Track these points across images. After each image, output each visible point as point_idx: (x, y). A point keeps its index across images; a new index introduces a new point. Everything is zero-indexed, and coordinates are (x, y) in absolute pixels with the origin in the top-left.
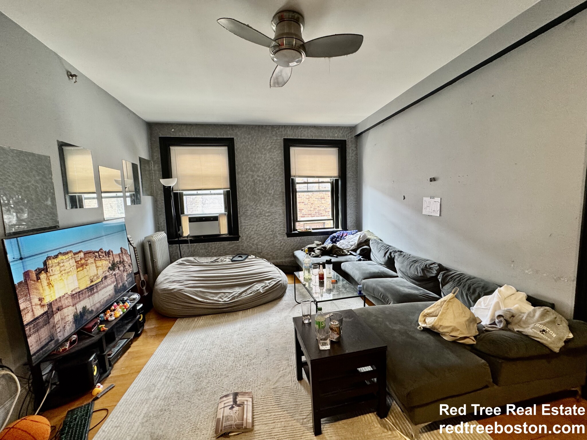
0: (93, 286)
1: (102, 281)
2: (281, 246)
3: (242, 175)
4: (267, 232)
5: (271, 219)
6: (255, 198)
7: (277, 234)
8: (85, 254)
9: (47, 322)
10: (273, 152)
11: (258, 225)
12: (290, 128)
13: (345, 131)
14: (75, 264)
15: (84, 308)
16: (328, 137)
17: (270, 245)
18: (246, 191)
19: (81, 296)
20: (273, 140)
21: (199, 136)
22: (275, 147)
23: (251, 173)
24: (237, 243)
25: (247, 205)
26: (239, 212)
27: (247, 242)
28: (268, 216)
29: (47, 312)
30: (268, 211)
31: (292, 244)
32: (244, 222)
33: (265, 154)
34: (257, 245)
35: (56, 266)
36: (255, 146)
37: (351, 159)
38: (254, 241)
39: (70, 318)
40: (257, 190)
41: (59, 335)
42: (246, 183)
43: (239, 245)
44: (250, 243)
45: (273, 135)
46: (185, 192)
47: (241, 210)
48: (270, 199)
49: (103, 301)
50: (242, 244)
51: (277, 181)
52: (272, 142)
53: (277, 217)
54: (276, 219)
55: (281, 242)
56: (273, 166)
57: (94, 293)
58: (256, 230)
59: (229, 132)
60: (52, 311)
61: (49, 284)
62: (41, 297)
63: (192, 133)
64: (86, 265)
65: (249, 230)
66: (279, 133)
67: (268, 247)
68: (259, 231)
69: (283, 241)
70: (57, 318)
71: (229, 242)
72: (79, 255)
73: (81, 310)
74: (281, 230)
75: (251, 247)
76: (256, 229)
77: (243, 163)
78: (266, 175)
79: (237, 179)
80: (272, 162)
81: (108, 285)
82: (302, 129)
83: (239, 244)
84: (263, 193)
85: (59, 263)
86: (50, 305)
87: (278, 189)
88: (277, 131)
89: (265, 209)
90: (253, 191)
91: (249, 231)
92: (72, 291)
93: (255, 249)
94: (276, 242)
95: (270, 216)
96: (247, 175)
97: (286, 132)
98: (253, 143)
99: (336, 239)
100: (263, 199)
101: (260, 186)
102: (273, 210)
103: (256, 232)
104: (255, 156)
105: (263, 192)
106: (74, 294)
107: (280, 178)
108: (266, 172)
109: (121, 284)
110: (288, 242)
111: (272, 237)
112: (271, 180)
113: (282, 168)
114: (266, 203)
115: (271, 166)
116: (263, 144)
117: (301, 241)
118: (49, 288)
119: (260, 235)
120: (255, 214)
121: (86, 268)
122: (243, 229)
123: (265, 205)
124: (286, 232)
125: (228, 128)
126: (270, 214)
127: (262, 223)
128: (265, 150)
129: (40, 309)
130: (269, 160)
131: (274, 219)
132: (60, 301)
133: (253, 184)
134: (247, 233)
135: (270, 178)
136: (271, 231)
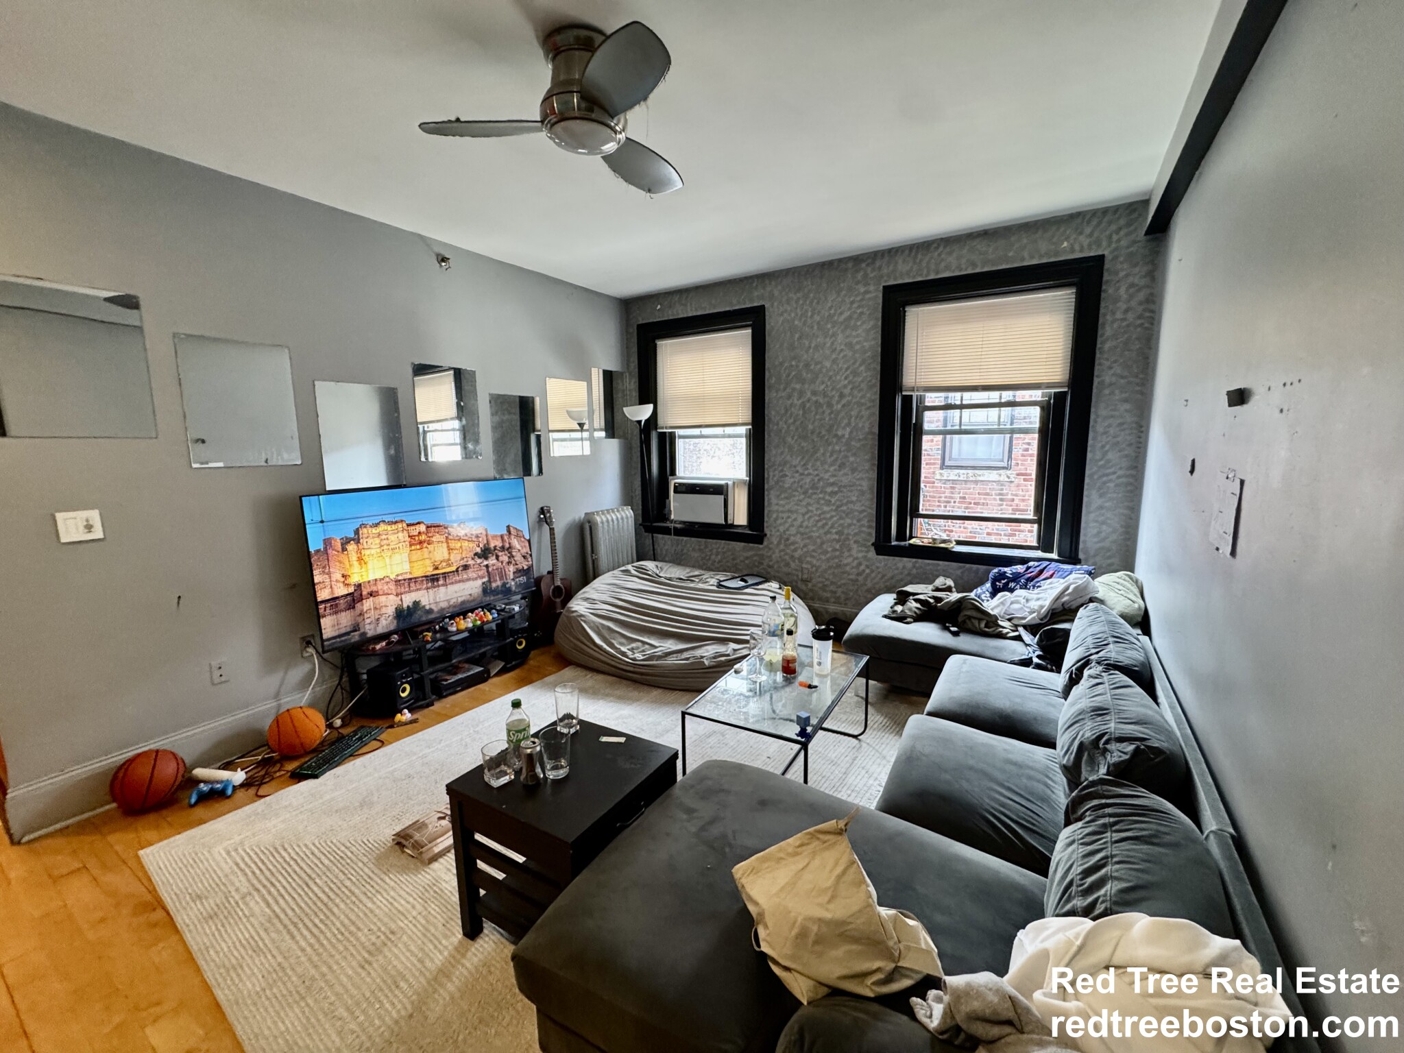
0: (437, 575)
1: (457, 570)
2: (859, 574)
3: (777, 392)
4: (826, 533)
5: (838, 503)
6: (803, 447)
7: (852, 542)
8: (428, 527)
9: (351, 606)
10: (855, 328)
11: (807, 513)
12: (907, 252)
13: (1103, 225)
14: (408, 539)
15: (416, 604)
16: (1032, 257)
17: (830, 567)
18: (783, 431)
19: (412, 585)
20: (856, 296)
21: (699, 313)
22: (862, 313)
23: (798, 386)
24: (759, 549)
25: (785, 463)
26: (768, 478)
27: (780, 551)
28: (833, 493)
29: (352, 593)
30: (832, 480)
31: (889, 575)
32: (777, 504)
33: (834, 335)
34: (800, 560)
35: (373, 538)
36: (812, 316)
37: (1124, 319)
38: (795, 550)
39: (391, 611)
40: (810, 427)
41: (367, 627)
42: (787, 411)
43: (763, 555)
44: (786, 554)
45: (858, 283)
46: (679, 432)
47: (771, 474)
48: (840, 451)
49: (454, 600)
50: (769, 554)
51: (860, 404)
52: (852, 303)
53: (854, 499)
54: (852, 502)
55: (860, 564)
56: (854, 364)
57: (439, 586)
58: (801, 526)
59: (756, 294)
60: (361, 595)
61: (360, 559)
62: (346, 573)
63: (689, 307)
64: (429, 544)
65: (786, 522)
66: (872, 275)
67: (825, 571)
68: (807, 527)
69: (865, 563)
70: (368, 604)
71: (743, 544)
72: (417, 527)
73: (411, 605)
74: (861, 532)
75: (787, 565)
76: (802, 522)
77: (781, 364)
78: (832, 389)
79: (766, 401)
80: (850, 354)
81: (468, 580)
82: (941, 249)
83: (764, 552)
84: (824, 436)
85: (379, 535)
86: (359, 586)
87: (860, 425)
88: (869, 269)
89: (826, 476)
90: (800, 430)
91: (787, 525)
92: (397, 575)
93: (796, 570)
94: (846, 562)
95: (836, 493)
96: (788, 390)
97: (891, 268)
98: (807, 311)
99: (1007, 584)
100: (822, 451)
101: (818, 417)
102: (844, 479)
103: (801, 529)
104: (810, 343)
105: (824, 432)
106: (400, 581)
107: (868, 395)
108: (833, 381)
109: (499, 583)
110: (878, 568)
111: (838, 547)
112: (844, 401)
113: (875, 369)
114: (829, 460)
115: (846, 366)
116: (830, 308)
117: (914, 571)
118: (360, 564)
119: (810, 538)
120: (801, 487)
121: (426, 547)
122: (772, 519)
123: (826, 467)
124: (873, 540)
125: (754, 285)
126: (836, 489)
127: (817, 509)
128: (834, 324)
129: (342, 588)
130: (842, 350)
131: (846, 504)
132: (375, 584)
133: (801, 412)
134: (782, 529)
135: (842, 396)
136: (836, 533)
